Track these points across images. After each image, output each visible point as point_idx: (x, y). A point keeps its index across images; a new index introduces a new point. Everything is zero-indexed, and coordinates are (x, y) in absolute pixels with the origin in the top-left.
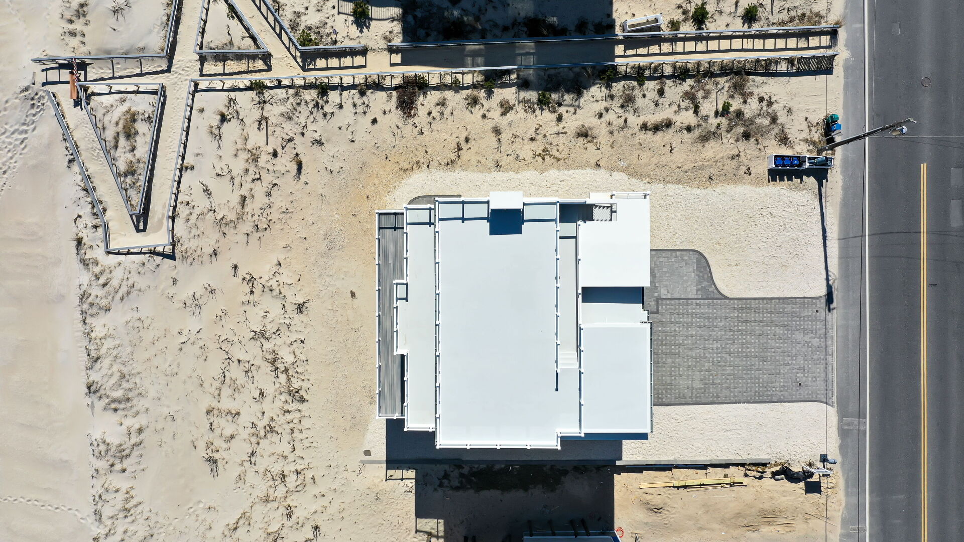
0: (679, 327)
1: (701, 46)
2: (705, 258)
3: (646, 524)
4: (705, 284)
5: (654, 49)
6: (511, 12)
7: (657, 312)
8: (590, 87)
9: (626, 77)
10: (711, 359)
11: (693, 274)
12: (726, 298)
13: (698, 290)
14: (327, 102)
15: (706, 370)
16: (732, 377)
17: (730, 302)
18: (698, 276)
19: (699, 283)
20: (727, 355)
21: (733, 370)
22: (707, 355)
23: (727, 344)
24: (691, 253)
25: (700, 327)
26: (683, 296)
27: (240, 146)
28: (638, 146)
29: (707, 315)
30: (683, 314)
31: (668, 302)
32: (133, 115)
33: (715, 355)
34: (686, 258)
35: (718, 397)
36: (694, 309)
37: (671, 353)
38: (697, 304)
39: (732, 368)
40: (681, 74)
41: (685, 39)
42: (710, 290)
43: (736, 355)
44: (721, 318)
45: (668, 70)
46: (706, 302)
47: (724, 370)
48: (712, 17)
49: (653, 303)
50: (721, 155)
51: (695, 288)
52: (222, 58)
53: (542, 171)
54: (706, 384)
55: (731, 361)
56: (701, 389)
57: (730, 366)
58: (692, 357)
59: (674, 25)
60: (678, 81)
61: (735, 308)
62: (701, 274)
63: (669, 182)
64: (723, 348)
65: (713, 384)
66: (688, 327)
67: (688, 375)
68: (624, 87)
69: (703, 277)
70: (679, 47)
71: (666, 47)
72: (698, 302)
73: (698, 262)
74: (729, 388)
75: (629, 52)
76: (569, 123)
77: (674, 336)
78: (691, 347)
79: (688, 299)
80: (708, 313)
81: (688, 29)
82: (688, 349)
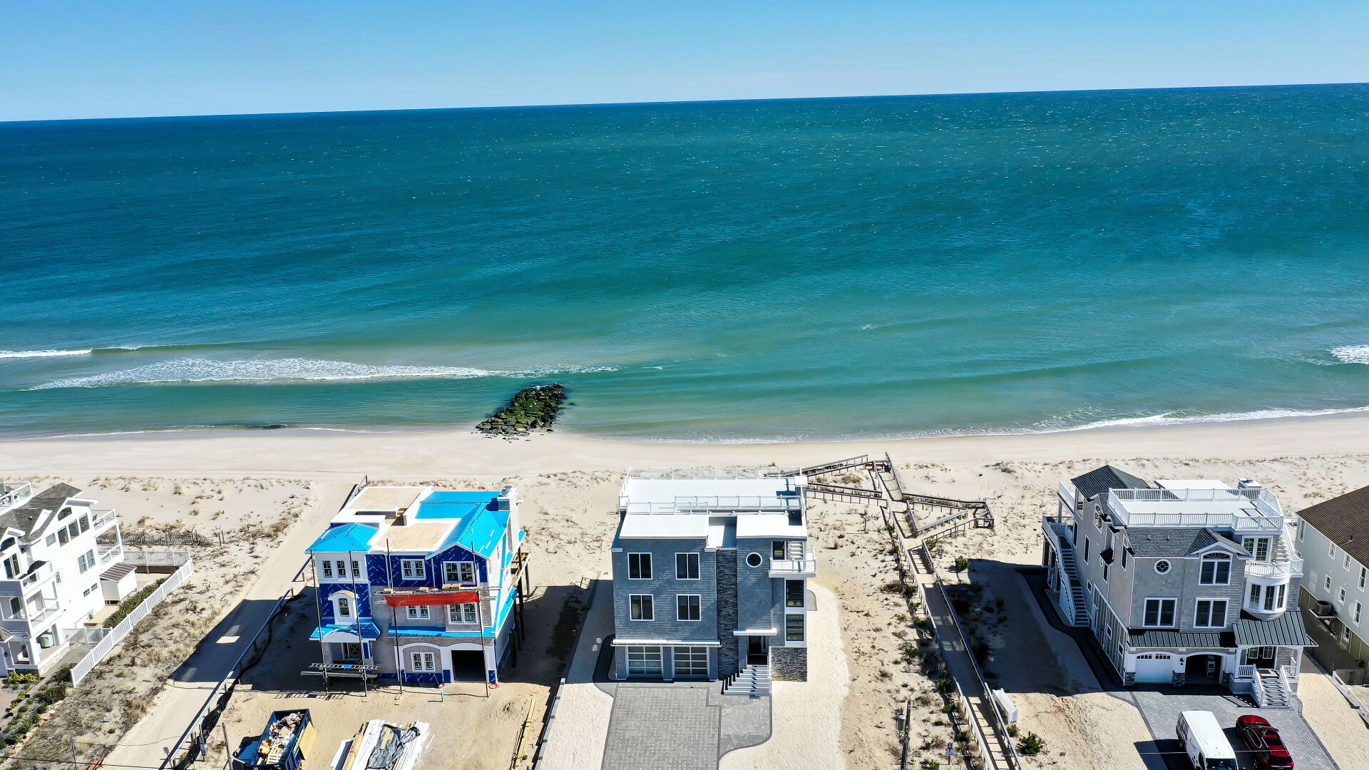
0: (691, 721)
1: (998, 756)
2: (763, 742)
3: (496, 702)
4: (736, 742)
5: (983, 723)
6: (990, 637)
7: (707, 705)
8: (932, 680)
9: (947, 701)
10: (653, 745)
11: (746, 732)
12: (719, 758)
13: (729, 735)
14: (885, 555)
15: (642, 741)
16: (632, 761)
17: (714, 761)
18: (744, 736)
19: (736, 737)
20: (656, 757)
21: (639, 762)
22: (658, 742)
23: (668, 758)
24: (769, 732)
25: (690, 737)
26: (722, 724)
27: (845, 522)
28: (877, 706)
29: (701, 742)
30: (705, 724)
31: (718, 714)
32: (858, 481)
33: (658, 748)
34: (763, 727)
35: (612, 750)
36: (709, 733)
37: (664, 715)
38: (714, 735)
39: (642, 761)
40: (962, 738)
41: (1001, 743)
42: (729, 746)
43: (656, 766)
44: (697, 754)
45: (963, 728)
46: (716, 742)
47: (640, 755)
48: (1032, 760)
49: (717, 703)
50: (877, 761)
51: (731, 734)
52: (908, 519)
53: (845, 651)
54: (628, 740)
55: (649, 761)
56: (624, 737)
57: (644, 761)
58: (658, 730)
59: (1013, 733)
60: (954, 736)
61: (707, 765)
62: (745, 739)
63: (843, 722)
64: (664, 755)
65: (627, 747)
66: (690, 728)
67: (639, 727)
68: (937, 700)
69: (743, 740)
70: (992, 741)
71: (988, 731)
72: (717, 736)
73: (759, 737)
74: (621, 758)
75: (975, 708)
76: (893, 669)
77: (682, 717)
78: (669, 730)
79: (719, 728)
80: (703, 743)
81: (1014, 742)
82: (668, 726)
